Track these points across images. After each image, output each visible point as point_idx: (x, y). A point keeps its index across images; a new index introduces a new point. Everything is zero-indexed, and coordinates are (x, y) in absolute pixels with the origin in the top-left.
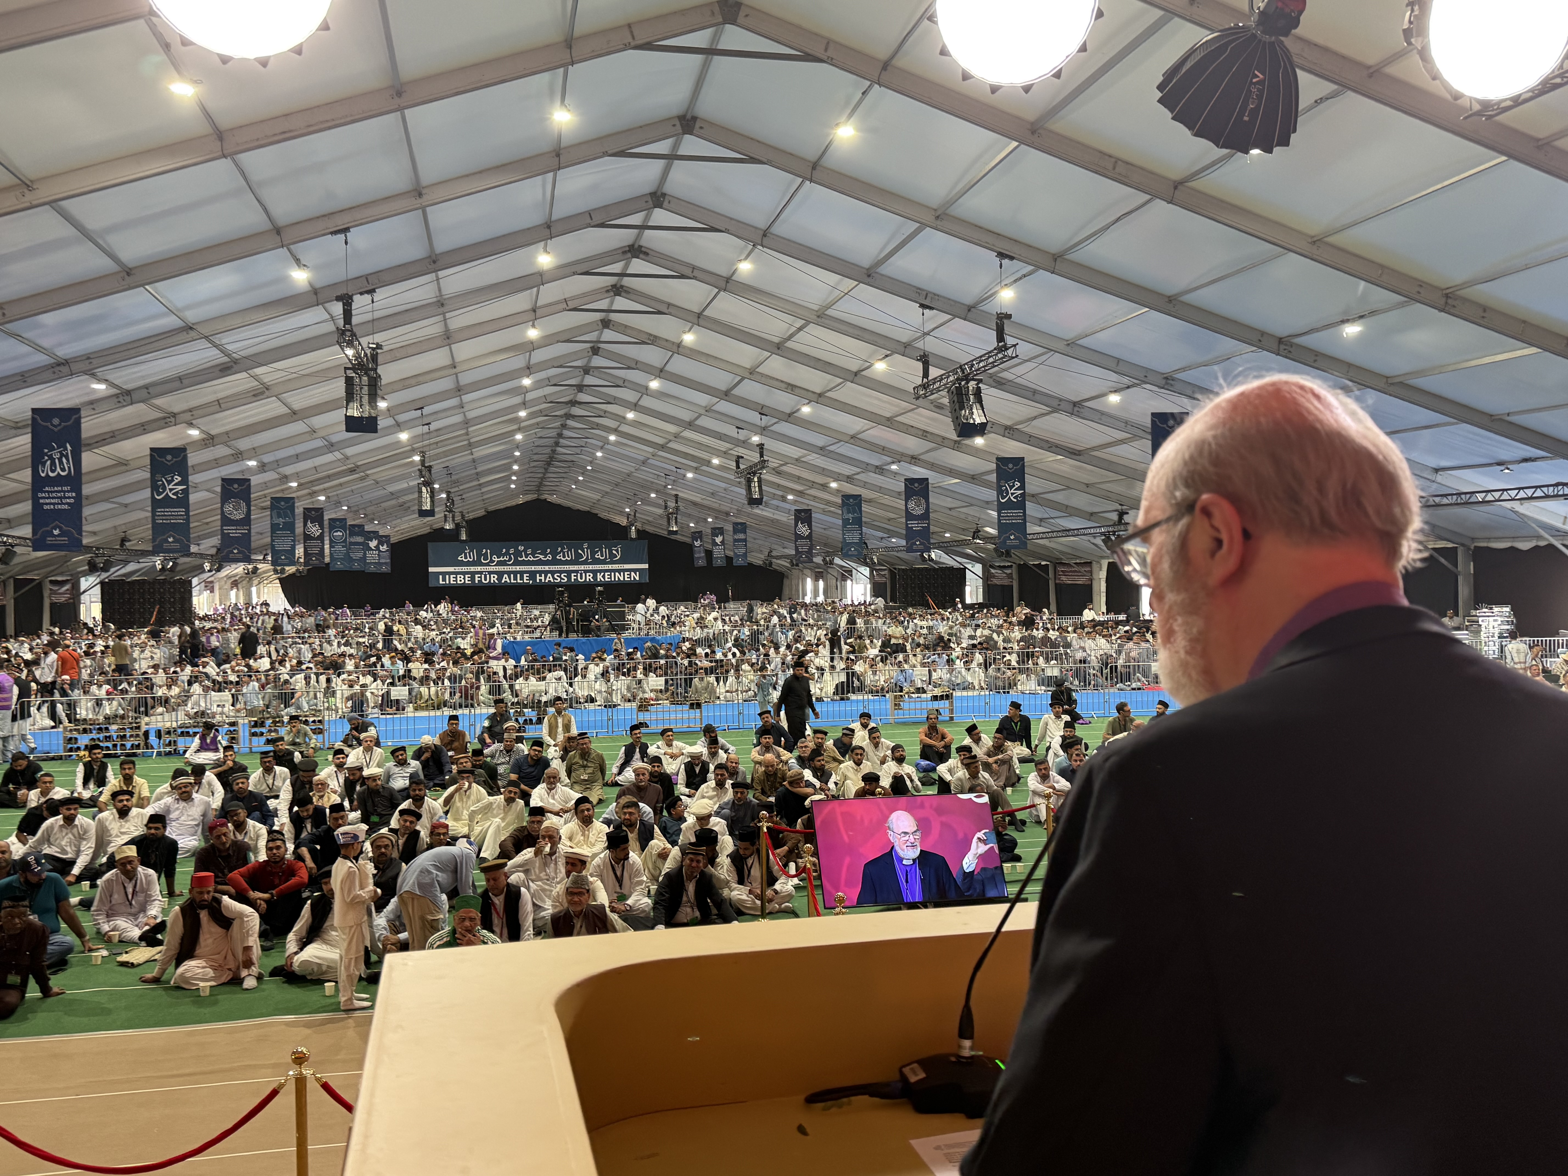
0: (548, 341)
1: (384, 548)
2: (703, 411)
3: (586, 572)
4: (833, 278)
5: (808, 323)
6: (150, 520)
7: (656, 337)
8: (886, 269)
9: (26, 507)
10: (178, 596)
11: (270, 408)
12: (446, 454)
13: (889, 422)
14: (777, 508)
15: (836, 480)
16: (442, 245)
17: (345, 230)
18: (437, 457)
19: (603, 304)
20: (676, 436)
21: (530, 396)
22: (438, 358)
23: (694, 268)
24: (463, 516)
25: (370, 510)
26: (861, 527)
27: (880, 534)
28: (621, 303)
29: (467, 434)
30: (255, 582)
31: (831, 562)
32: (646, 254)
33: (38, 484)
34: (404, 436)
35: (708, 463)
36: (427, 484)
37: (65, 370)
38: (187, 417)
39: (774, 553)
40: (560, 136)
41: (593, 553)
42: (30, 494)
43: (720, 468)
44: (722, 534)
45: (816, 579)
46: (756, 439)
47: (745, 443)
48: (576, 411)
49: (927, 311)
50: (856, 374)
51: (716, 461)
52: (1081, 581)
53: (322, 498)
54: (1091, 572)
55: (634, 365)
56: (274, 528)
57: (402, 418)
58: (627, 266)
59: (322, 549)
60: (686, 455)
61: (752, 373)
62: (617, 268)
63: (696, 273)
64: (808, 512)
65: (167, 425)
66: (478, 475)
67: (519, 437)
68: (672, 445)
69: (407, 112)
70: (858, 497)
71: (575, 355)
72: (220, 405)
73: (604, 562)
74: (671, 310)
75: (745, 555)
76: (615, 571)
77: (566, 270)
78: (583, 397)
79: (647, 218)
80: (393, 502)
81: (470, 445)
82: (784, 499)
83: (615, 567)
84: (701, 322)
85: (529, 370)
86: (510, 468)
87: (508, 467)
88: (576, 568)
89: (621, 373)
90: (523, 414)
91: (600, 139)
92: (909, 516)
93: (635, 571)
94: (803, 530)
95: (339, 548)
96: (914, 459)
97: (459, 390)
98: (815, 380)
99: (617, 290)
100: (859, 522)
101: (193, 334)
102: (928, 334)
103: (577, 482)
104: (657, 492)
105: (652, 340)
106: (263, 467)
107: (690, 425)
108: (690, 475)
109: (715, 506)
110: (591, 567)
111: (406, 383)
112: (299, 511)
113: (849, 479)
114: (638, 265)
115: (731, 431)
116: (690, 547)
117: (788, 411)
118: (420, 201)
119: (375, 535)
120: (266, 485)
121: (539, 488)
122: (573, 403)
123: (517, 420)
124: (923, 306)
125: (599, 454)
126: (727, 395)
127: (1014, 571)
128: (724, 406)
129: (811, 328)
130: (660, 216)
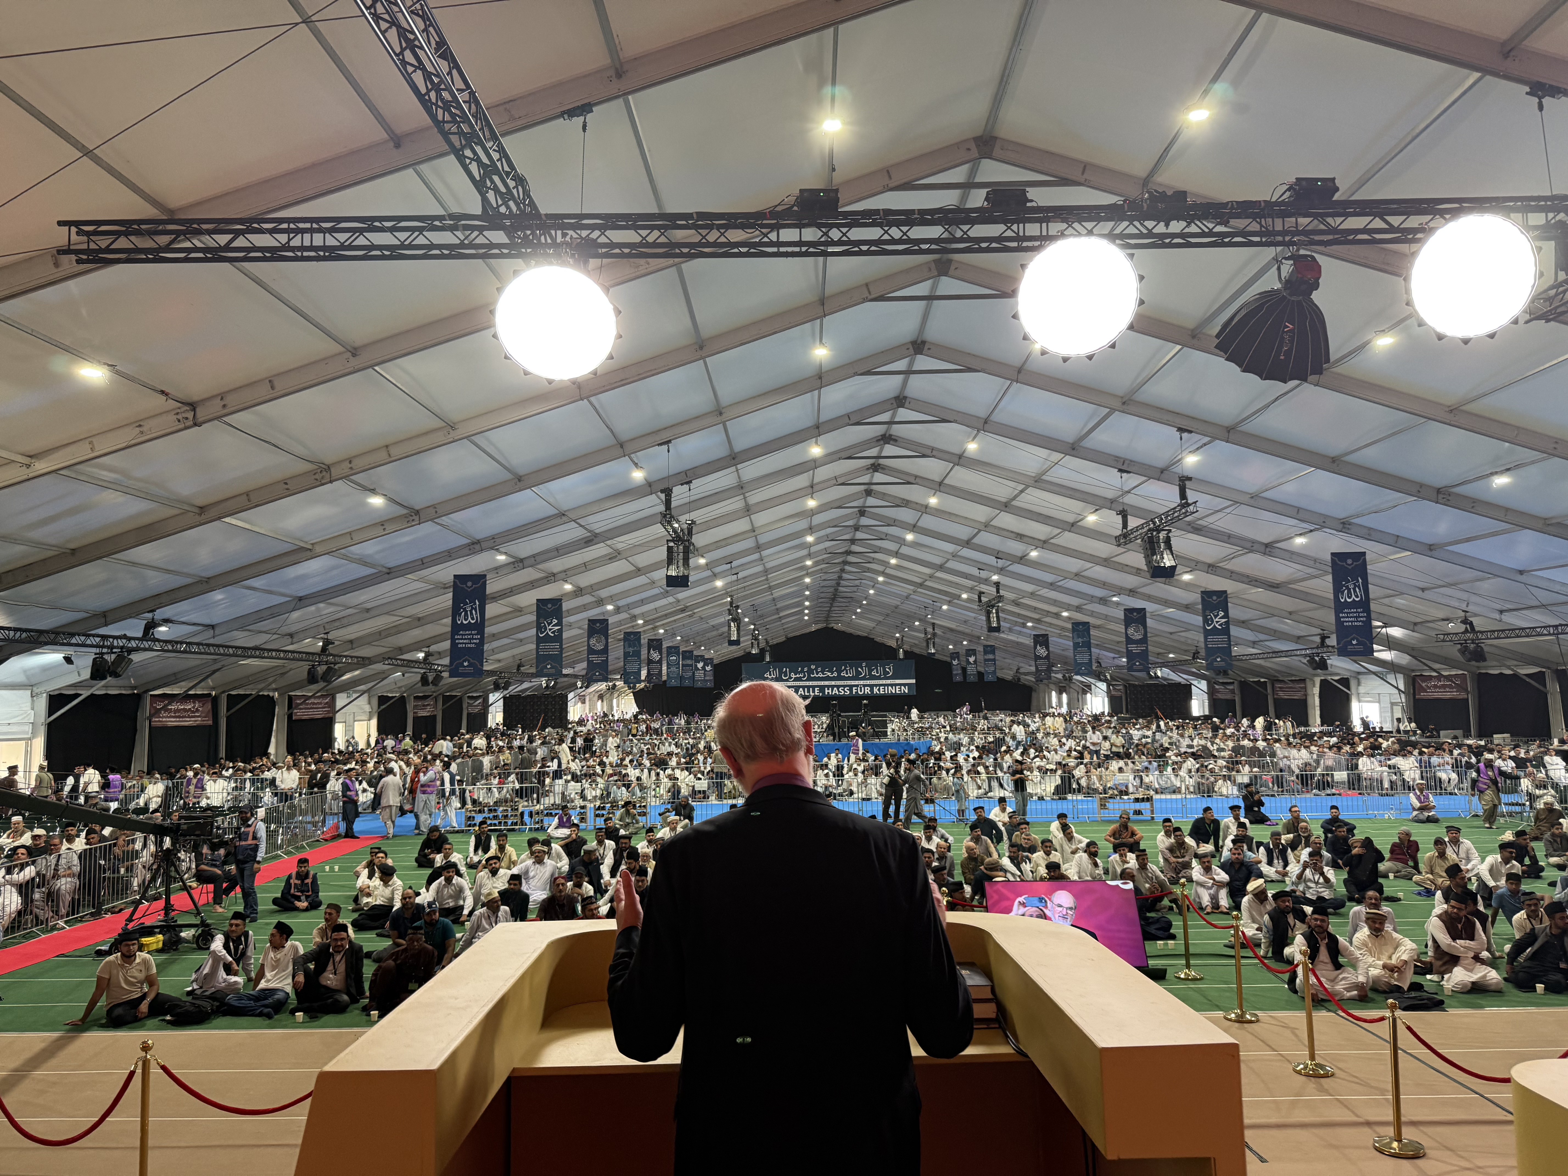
0: (822, 509)
1: (708, 668)
2: (950, 557)
3: (865, 686)
4: (1043, 453)
5: (1027, 487)
6: (534, 652)
7: (908, 501)
8: (1088, 443)
9: (446, 645)
10: (557, 707)
11: (620, 567)
12: (752, 595)
13: (1106, 562)
14: (1020, 633)
15: (1067, 610)
16: (739, 446)
17: (668, 442)
18: (745, 597)
19: (865, 479)
20: (931, 576)
21: (813, 549)
22: (742, 525)
23: (933, 449)
24: (767, 642)
25: (698, 639)
26: (1089, 649)
27: (1112, 655)
28: (879, 477)
29: (767, 579)
30: (616, 695)
31: (1071, 679)
32: (896, 441)
33: (456, 628)
34: (719, 583)
35: (959, 597)
36: (734, 620)
37: (477, 547)
38: (563, 575)
39: (1022, 670)
40: (821, 365)
41: (870, 671)
42: (449, 636)
43: (968, 600)
44: (975, 654)
45: (1060, 693)
46: (995, 578)
47: (986, 581)
48: (851, 559)
49: (1124, 475)
50: (1073, 525)
51: (964, 596)
52: (1297, 696)
53: (661, 631)
54: (1305, 688)
55: (893, 523)
56: (626, 655)
57: (718, 570)
58: (881, 450)
59: (661, 670)
60: (940, 592)
61: (987, 526)
62: (874, 452)
63: (934, 453)
64: (1045, 637)
65: (549, 582)
66: (778, 611)
67: (807, 580)
68: (928, 583)
69: (707, 359)
70: (1086, 625)
71: (846, 517)
72: (586, 567)
73: (879, 678)
74: (918, 480)
75: (994, 672)
76: (888, 685)
77: (832, 457)
78: (855, 548)
79: (894, 416)
80: (715, 633)
81: (770, 588)
82: (1024, 625)
83: (889, 682)
84: (942, 488)
85: (811, 530)
86: (803, 604)
87: (800, 604)
88: (857, 683)
89: (885, 529)
90: (809, 563)
91: (851, 364)
92: (1129, 640)
93: (905, 685)
94: (1042, 651)
95: (673, 669)
96: (1132, 592)
97: (759, 548)
98: (1040, 530)
99: (875, 468)
100: (1088, 645)
101: (564, 518)
102: (1129, 492)
103: (856, 613)
104: (920, 620)
105: (905, 503)
106: (618, 610)
107: (941, 567)
108: (945, 607)
109: (967, 631)
110: (868, 682)
111: (718, 544)
112: (644, 641)
113: (1078, 609)
114: (889, 450)
115: (974, 571)
116: (950, 665)
117: (1020, 555)
118: (719, 418)
119: (701, 658)
120: (620, 623)
121: (827, 619)
122: (849, 553)
123: (804, 568)
124: (1121, 471)
125: (871, 592)
126: (967, 543)
127: (1235, 687)
128: (966, 552)
129: (1030, 490)
130: (903, 414)
